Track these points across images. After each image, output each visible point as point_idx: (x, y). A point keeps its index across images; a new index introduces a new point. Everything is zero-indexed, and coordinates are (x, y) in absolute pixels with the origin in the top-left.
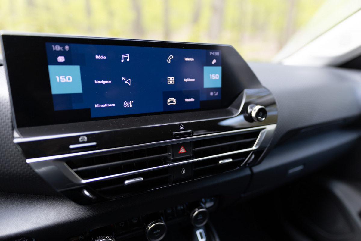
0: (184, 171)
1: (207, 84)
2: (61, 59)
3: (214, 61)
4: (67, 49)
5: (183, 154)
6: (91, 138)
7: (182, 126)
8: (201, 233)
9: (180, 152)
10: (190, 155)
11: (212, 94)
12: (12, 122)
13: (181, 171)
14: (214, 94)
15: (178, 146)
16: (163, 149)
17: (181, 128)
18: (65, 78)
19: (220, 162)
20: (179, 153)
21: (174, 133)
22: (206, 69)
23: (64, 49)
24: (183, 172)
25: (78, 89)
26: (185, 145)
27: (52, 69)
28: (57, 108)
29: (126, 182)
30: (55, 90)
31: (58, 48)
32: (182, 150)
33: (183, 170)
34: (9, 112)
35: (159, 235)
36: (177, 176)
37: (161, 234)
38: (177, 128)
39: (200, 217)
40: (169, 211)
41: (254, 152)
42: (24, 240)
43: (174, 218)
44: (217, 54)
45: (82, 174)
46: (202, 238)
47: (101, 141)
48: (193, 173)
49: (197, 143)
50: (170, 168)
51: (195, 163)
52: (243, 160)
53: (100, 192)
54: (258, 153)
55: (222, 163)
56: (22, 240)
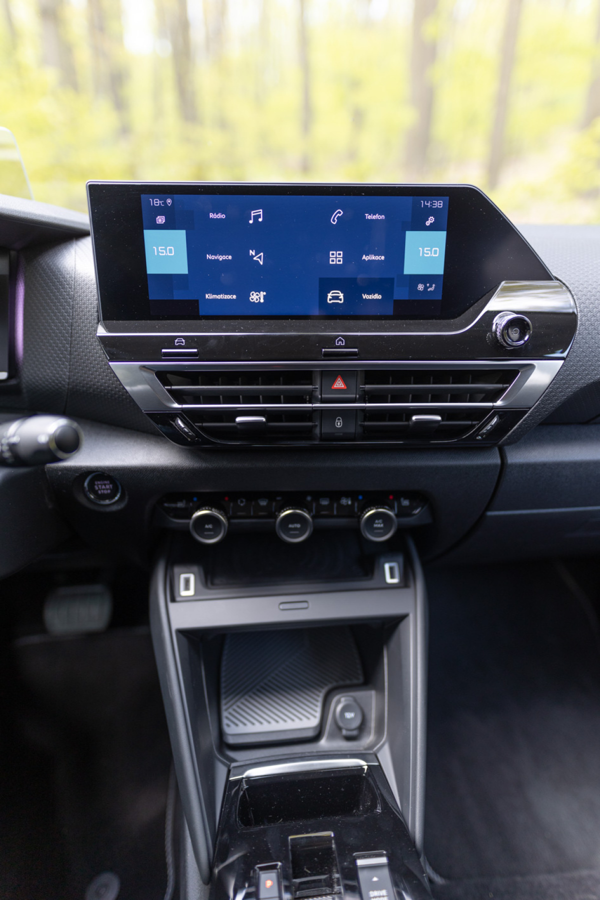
0: (340, 422)
1: (411, 268)
2: (161, 220)
3: (430, 221)
4: (169, 203)
5: (339, 391)
6: (190, 342)
7: (340, 340)
8: (391, 569)
9: (335, 386)
10: (354, 396)
11: (421, 287)
12: (98, 311)
13: (335, 421)
14: (426, 288)
16: (305, 376)
17: (338, 343)
18: (166, 249)
19: (414, 418)
20: (332, 388)
21: (323, 350)
22: (411, 237)
23: (165, 203)
24: (339, 424)
25: (182, 268)
27: (149, 235)
28: (153, 296)
29: (239, 419)
30: (153, 268)
31: (157, 202)
32: (339, 384)
33: (339, 419)
34: (96, 297)
35: (297, 532)
36: (326, 429)
37: (301, 532)
38: (330, 341)
39: (379, 524)
40: (325, 502)
41: (497, 411)
42: (108, 484)
43: (332, 516)
44: (439, 204)
45: (179, 396)
46: (392, 577)
47: (205, 349)
48: (360, 430)
49: (372, 376)
50: (314, 410)
51: (363, 410)
52: (473, 426)
53: (202, 428)
54: (510, 416)
55: (418, 422)
56: (105, 485)
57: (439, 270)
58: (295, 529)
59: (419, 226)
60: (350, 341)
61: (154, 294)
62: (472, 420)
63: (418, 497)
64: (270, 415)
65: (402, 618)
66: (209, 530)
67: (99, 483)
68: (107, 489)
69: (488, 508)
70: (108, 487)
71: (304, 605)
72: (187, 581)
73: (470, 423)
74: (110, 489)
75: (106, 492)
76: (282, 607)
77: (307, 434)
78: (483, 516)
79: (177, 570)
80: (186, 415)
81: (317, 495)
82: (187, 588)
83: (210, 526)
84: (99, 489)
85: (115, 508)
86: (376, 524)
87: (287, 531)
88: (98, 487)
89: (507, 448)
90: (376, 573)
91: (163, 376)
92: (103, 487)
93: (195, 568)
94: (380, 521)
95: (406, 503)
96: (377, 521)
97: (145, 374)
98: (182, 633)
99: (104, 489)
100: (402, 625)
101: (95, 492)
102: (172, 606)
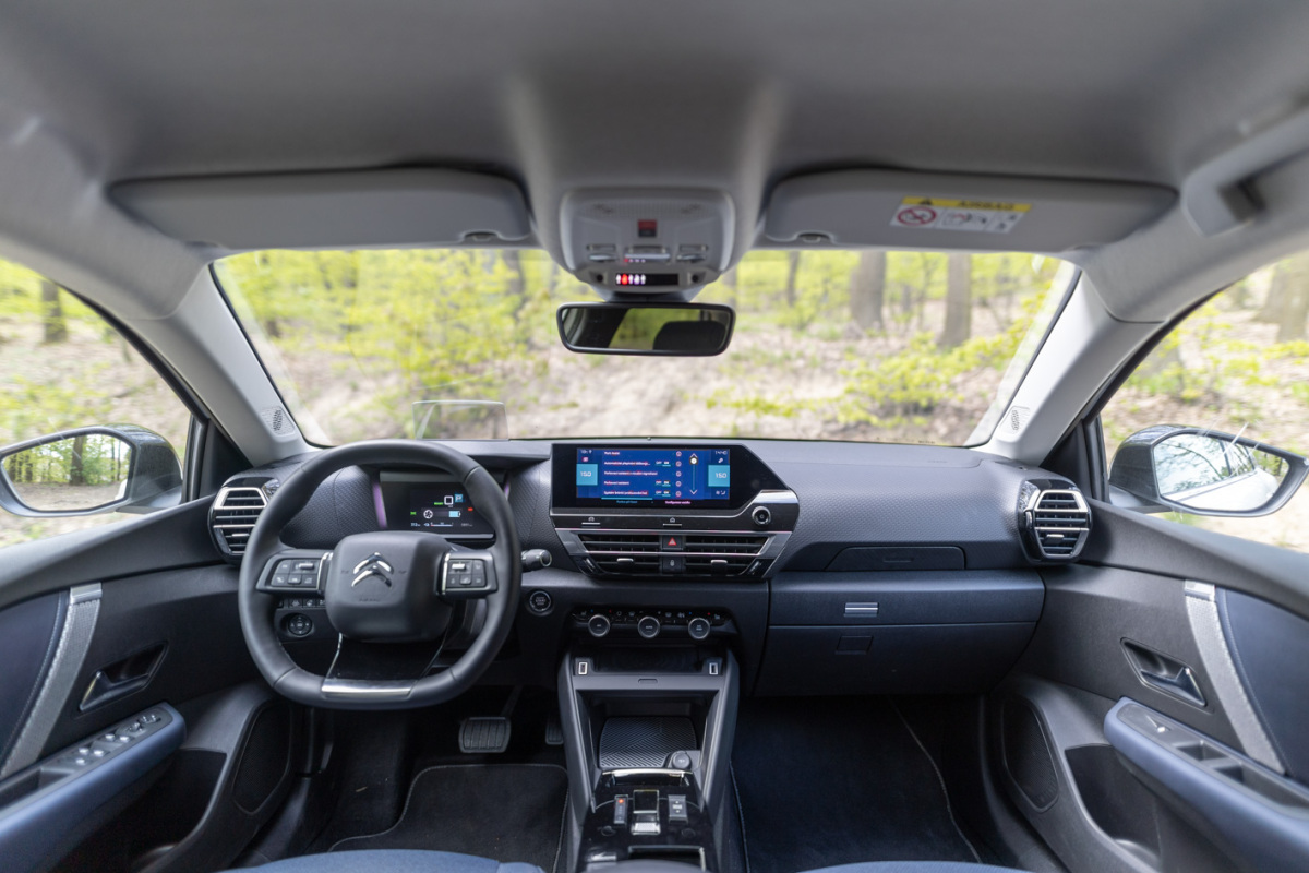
1: (712, 483)
2: (586, 459)
3: (721, 460)
4: (590, 453)
5: (672, 546)
6: (597, 519)
7: (673, 520)
8: (713, 667)
9: (670, 544)
10: (681, 549)
11: (718, 493)
12: (550, 501)
13: (671, 562)
14: (721, 493)
15: (669, 537)
16: (655, 538)
17: (671, 521)
18: (587, 474)
19: (712, 561)
21: (664, 525)
22: (711, 468)
23: (588, 453)
24: (672, 564)
25: (594, 482)
26: (676, 537)
27: (579, 466)
28: (578, 496)
29: (619, 560)
30: (579, 482)
31: (584, 451)
32: (672, 542)
33: (673, 562)
34: (550, 496)
35: (651, 632)
36: (665, 567)
37: (653, 631)
38: (667, 520)
39: (699, 628)
40: (668, 615)
41: (760, 559)
43: (672, 624)
44: (724, 452)
45: (589, 547)
46: (713, 671)
47: (604, 523)
48: (684, 568)
49: (690, 538)
50: (659, 556)
51: (685, 556)
52: (745, 568)
53: (600, 565)
54: (766, 562)
55: (715, 564)
56: (541, 600)
57: (728, 485)
58: (649, 630)
59: (715, 462)
60: (678, 520)
61: (579, 495)
62: (744, 564)
63: (725, 613)
64: (637, 558)
65: (716, 692)
66: (599, 628)
67: (538, 598)
69: (768, 625)
70: (543, 600)
72: (583, 666)
73: (743, 566)
74: (544, 602)
75: (541, 604)
76: (640, 681)
77: (655, 569)
78: (767, 628)
79: (577, 660)
80: (593, 557)
81: (665, 609)
82: (583, 671)
83: (600, 626)
84: (538, 602)
85: (545, 615)
86: (697, 628)
87: (645, 631)
89: (773, 582)
90: (704, 668)
91: (582, 536)
93: (589, 660)
94: (700, 626)
95: (718, 617)
96: (698, 626)
97: (573, 535)
98: (581, 693)
100: (714, 698)
101: (535, 604)
102: (573, 677)
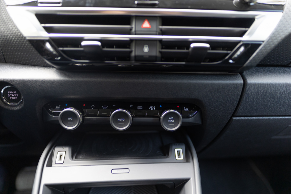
8: (178, 151)
9: (144, 26)
13: (144, 47)
19: (192, 45)
20: (142, 27)
24: (146, 49)
26: (150, 18)
29: (83, 43)
33: (146, 47)
35: (122, 124)
36: (138, 53)
37: (125, 123)
39: (171, 120)
41: (243, 44)
42: (15, 93)
46: (179, 156)
48: (158, 54)
50: (131, 40)
51: (160, 41)
52: (227, 54)
53: (63, 51)
54: (251, 47)
55: (195, 48)
56: (14, 94)
58: (121, 122)
62: (227, 50)
63: (193, 105)
65: (186, 181)
66: (70, 121)
67: (10, 92)
68: (15, 97)
69: (234, 115)
70: (15, 95)
71: (127, 171)
72: (62, 154)
73: (225, 52)
74: (17, 97)
75: (14, 98)
76: (113, 171)
80: (52, 41)
82: (60, 159)
83: (71, 119)
84: (10, 96)
85: (18, 108)
86: (170, 120)
87: (117, 123)
88: (10, 95)
90: (170, 154)
92: (13, 95)
93: (67, 148)
94: (172, 118)
95: (187, 110)
96: (170, 118)
98: (49, 187)
99: (13, 97)
100: (187, 185)
101: (7, 98)
